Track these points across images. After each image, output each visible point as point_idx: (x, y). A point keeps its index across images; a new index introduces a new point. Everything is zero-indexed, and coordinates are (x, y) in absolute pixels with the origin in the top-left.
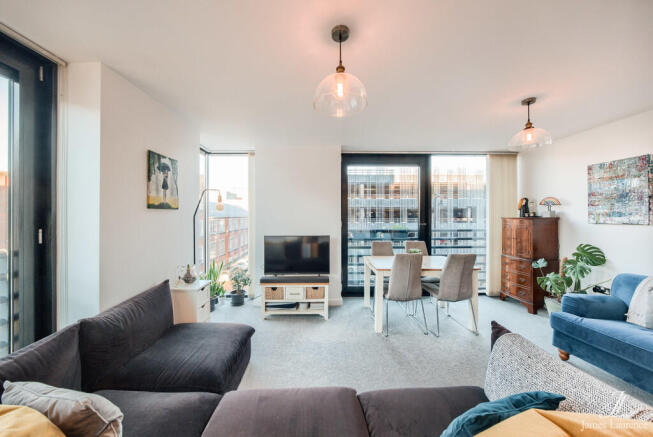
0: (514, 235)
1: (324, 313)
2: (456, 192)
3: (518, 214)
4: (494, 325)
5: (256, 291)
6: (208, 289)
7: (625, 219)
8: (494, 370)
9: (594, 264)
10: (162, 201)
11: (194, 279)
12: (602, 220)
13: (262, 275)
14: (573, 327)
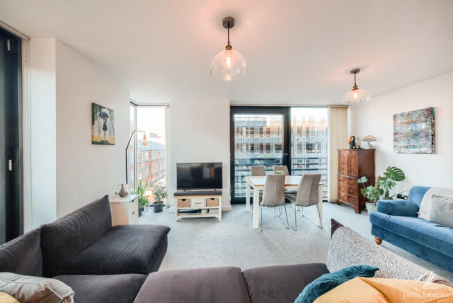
0: (346, 161)
1: (219, 216)
2: (307, 132)
3: (348, 147)
4: (333, 221)
5: (171, 202)
6: (137, 201)
7: (417, 150)
8: (332, 251)
9: (398, 180)
10: (103, 139)
11: (127, 194)
12: (403, 150)
13: (175, 190)
14: (384, 222)
